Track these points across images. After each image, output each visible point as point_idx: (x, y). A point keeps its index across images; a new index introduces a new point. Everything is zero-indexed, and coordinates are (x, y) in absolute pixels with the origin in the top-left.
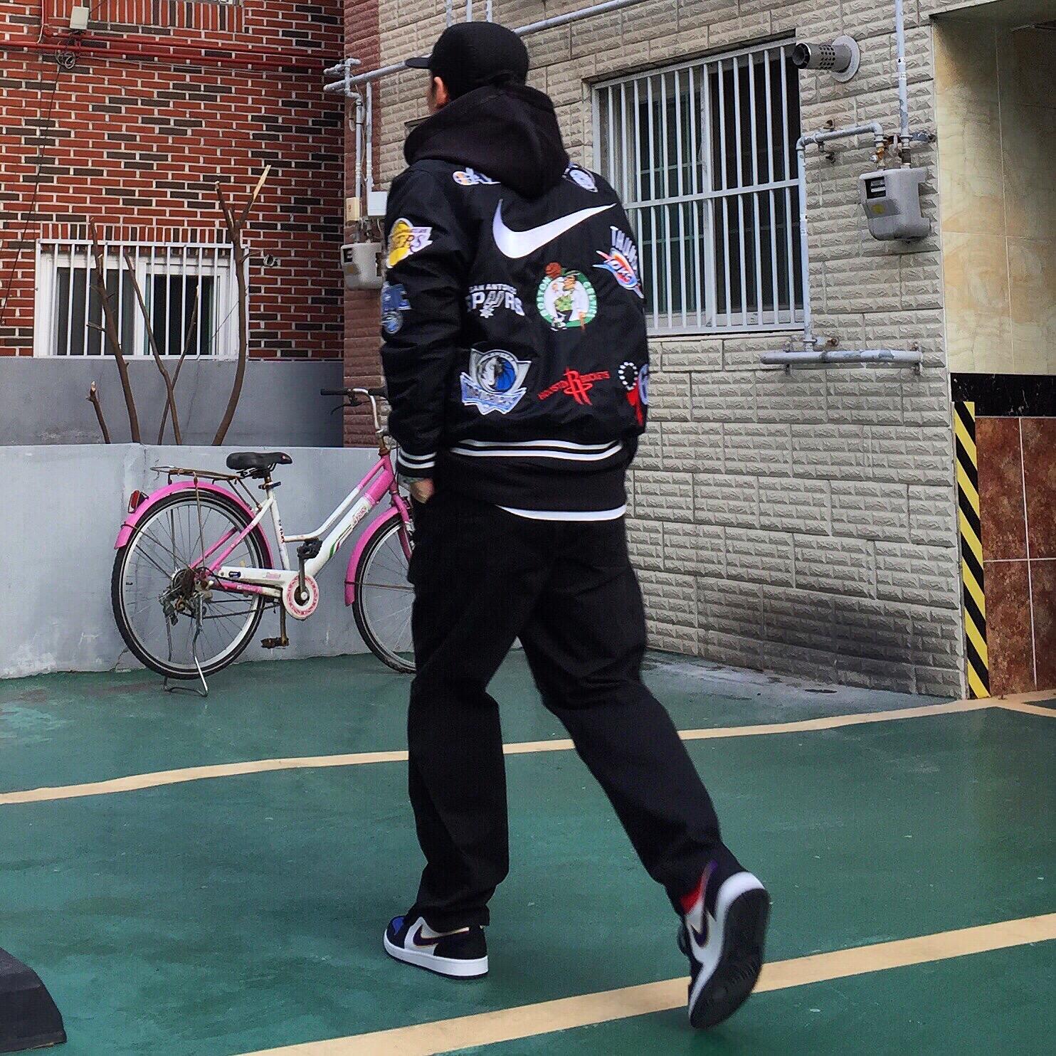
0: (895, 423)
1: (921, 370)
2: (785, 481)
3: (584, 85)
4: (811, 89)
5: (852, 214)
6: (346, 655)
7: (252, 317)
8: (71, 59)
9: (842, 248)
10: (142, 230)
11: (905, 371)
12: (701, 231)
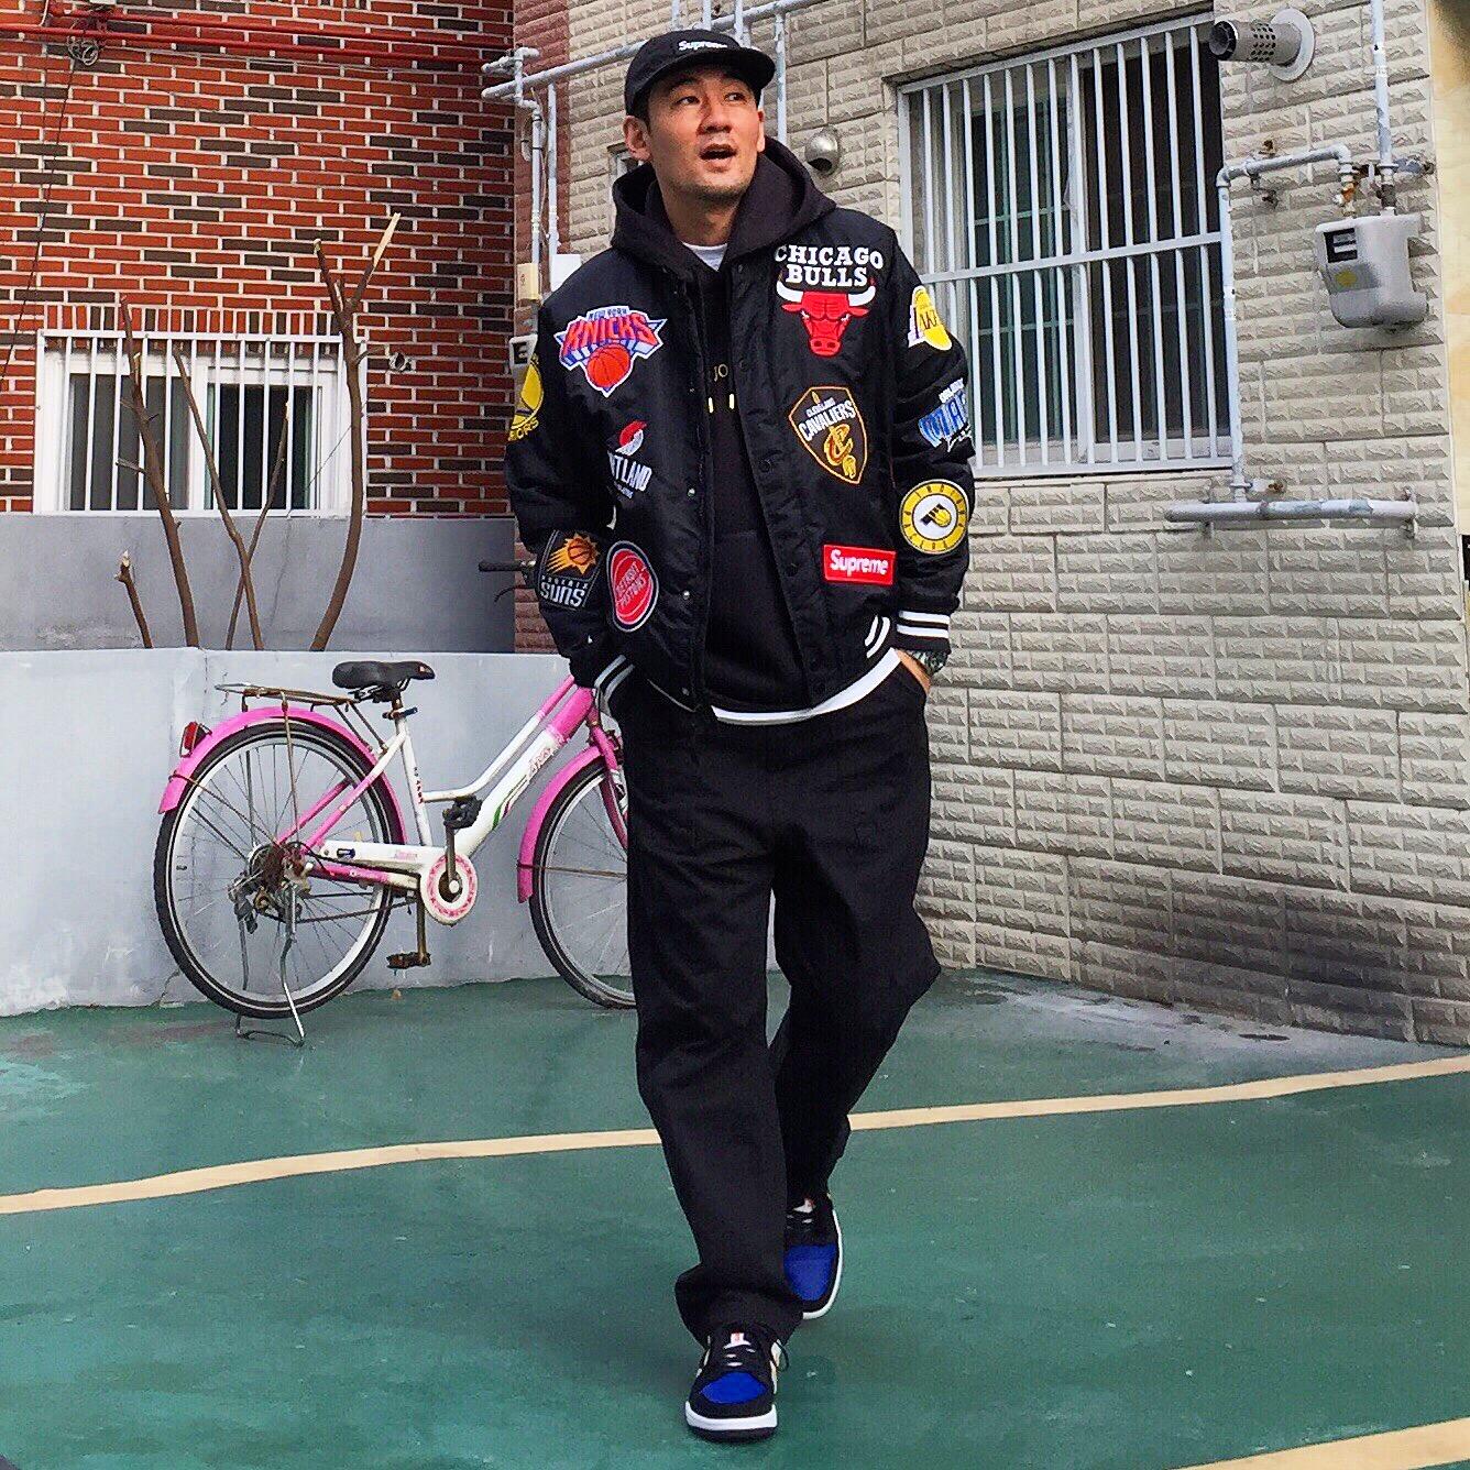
0: (1375, 614)
1: (1416, 531)
2: (1204, 705)
3: (885, 86)
4: (1240, 92)
5: (1306, 286)
6: (521, 980)
7: (371, 450)
8: (91, 51)
9: (1289, 339)
10: (202, 314)
11: (1391, 533)
12: (1069, 315)
